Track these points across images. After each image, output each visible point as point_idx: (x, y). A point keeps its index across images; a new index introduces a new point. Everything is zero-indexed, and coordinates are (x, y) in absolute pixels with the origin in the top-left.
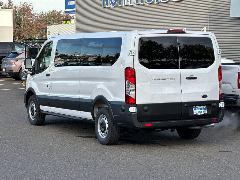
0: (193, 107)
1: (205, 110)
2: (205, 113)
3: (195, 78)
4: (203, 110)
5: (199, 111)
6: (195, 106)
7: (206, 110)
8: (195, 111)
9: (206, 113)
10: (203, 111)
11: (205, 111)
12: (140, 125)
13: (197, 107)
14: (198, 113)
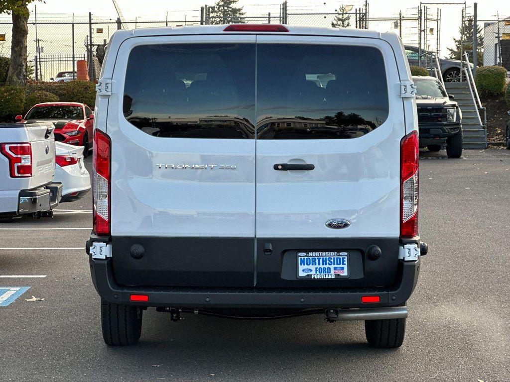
0: (299, 254)
1: (341, 266)
2: (338, 275)
3: (310, 167)
4: (336, 266)
5: (319, 267)
6: (307, 251)
7: (346, 267)
8: (306, 267)
9: (345, 273)
10: (335, 268)
11: (343, 268)
12: (116, 296)
13: (314, 254)
14: (313, 272)
